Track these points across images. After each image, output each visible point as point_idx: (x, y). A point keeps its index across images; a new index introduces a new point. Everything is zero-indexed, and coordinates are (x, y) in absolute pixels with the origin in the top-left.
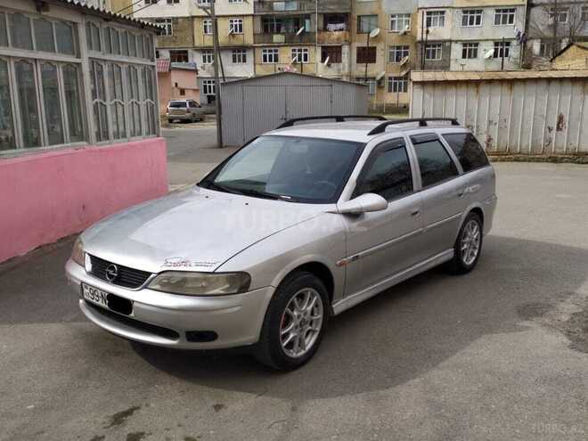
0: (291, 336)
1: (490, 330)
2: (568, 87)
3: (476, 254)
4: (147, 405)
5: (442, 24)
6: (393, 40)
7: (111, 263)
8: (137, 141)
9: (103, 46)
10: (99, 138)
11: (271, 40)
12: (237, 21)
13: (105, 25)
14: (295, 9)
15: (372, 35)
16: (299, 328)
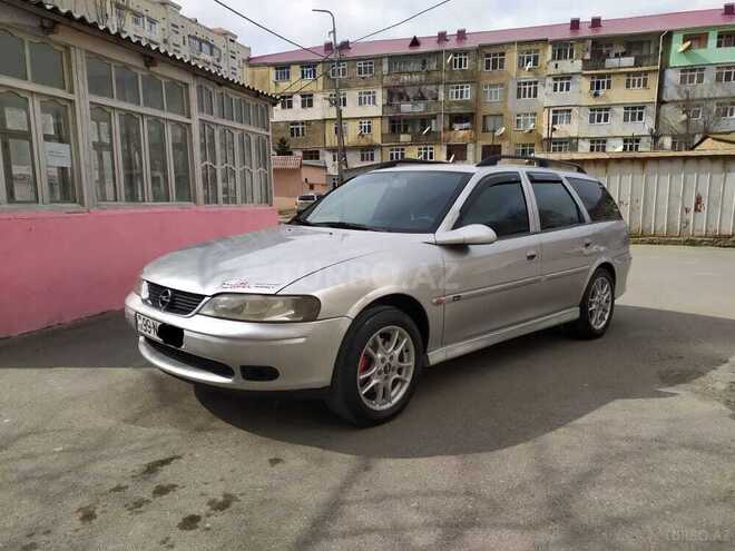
0: (374, 382)
1: (626, 396)
2: (706, 165)
3: (606, 318)
4: (191, 455)
5: (569, 121)
6: (518, 138)
7: (165, 288)
8: (248, 207)
9: (215, 110)
10: (207, 201)
11: (398, 140)
12: (366, 124)
13: (218, 90)
14: (422, 110)
15: (497, 134)
16: (384, 375)
